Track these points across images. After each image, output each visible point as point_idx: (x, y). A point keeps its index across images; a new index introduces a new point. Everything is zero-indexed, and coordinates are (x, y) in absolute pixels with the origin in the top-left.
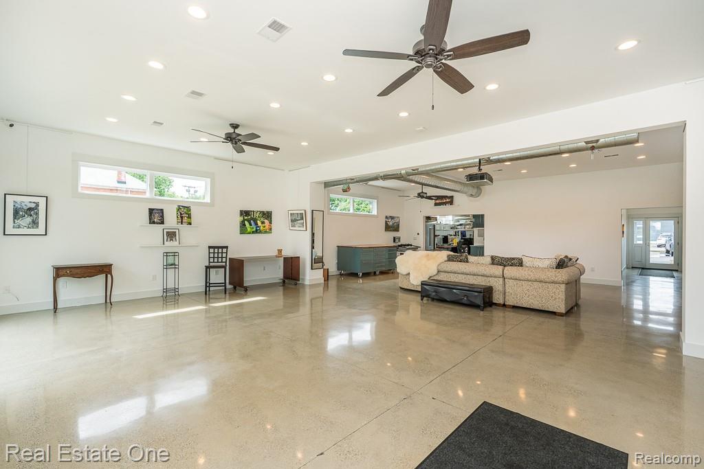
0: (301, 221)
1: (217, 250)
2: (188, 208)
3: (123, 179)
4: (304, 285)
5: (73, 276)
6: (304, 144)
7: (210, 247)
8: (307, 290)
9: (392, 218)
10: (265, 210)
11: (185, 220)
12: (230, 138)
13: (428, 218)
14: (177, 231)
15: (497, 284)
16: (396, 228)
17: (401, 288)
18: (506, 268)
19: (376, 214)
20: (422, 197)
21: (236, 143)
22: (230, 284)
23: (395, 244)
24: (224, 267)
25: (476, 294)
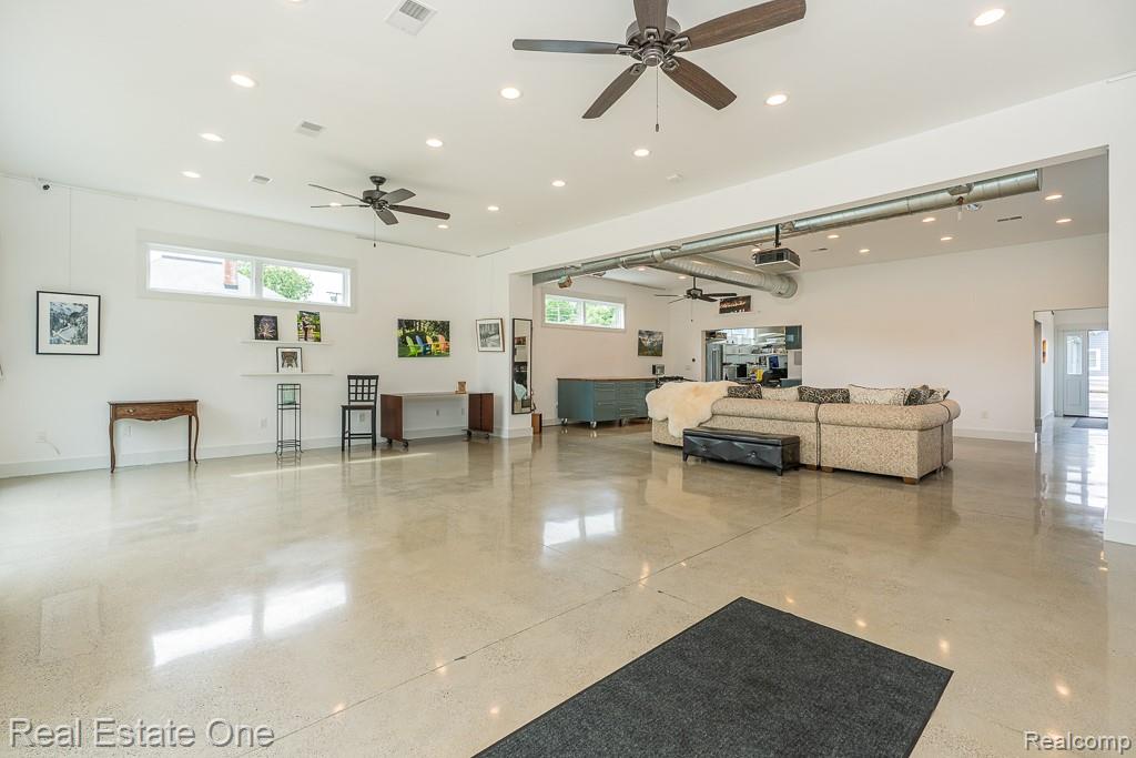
0: (497, 337)
1: (361, 382)
2: (316, 316)
3: (234, 282)
4: (500, 440)
5: (138, 416)
6: (493, 208)
7: (350, 377)
8: (506, 447)
9: (650, 334)
10: (439, 318)
11: (311, 333)
12: (371, 199)
13: (711, 335)
14: (299, 351)
15: (806, 433)
16: (657, 351)
17: (655, 443)
18: (822, 406)
19: (623, 327)
20: (695, 297)
21: (380, 207)
22: (382, 435)
23: (655, 377)
24: (373, 408)
25: (770, 448)
